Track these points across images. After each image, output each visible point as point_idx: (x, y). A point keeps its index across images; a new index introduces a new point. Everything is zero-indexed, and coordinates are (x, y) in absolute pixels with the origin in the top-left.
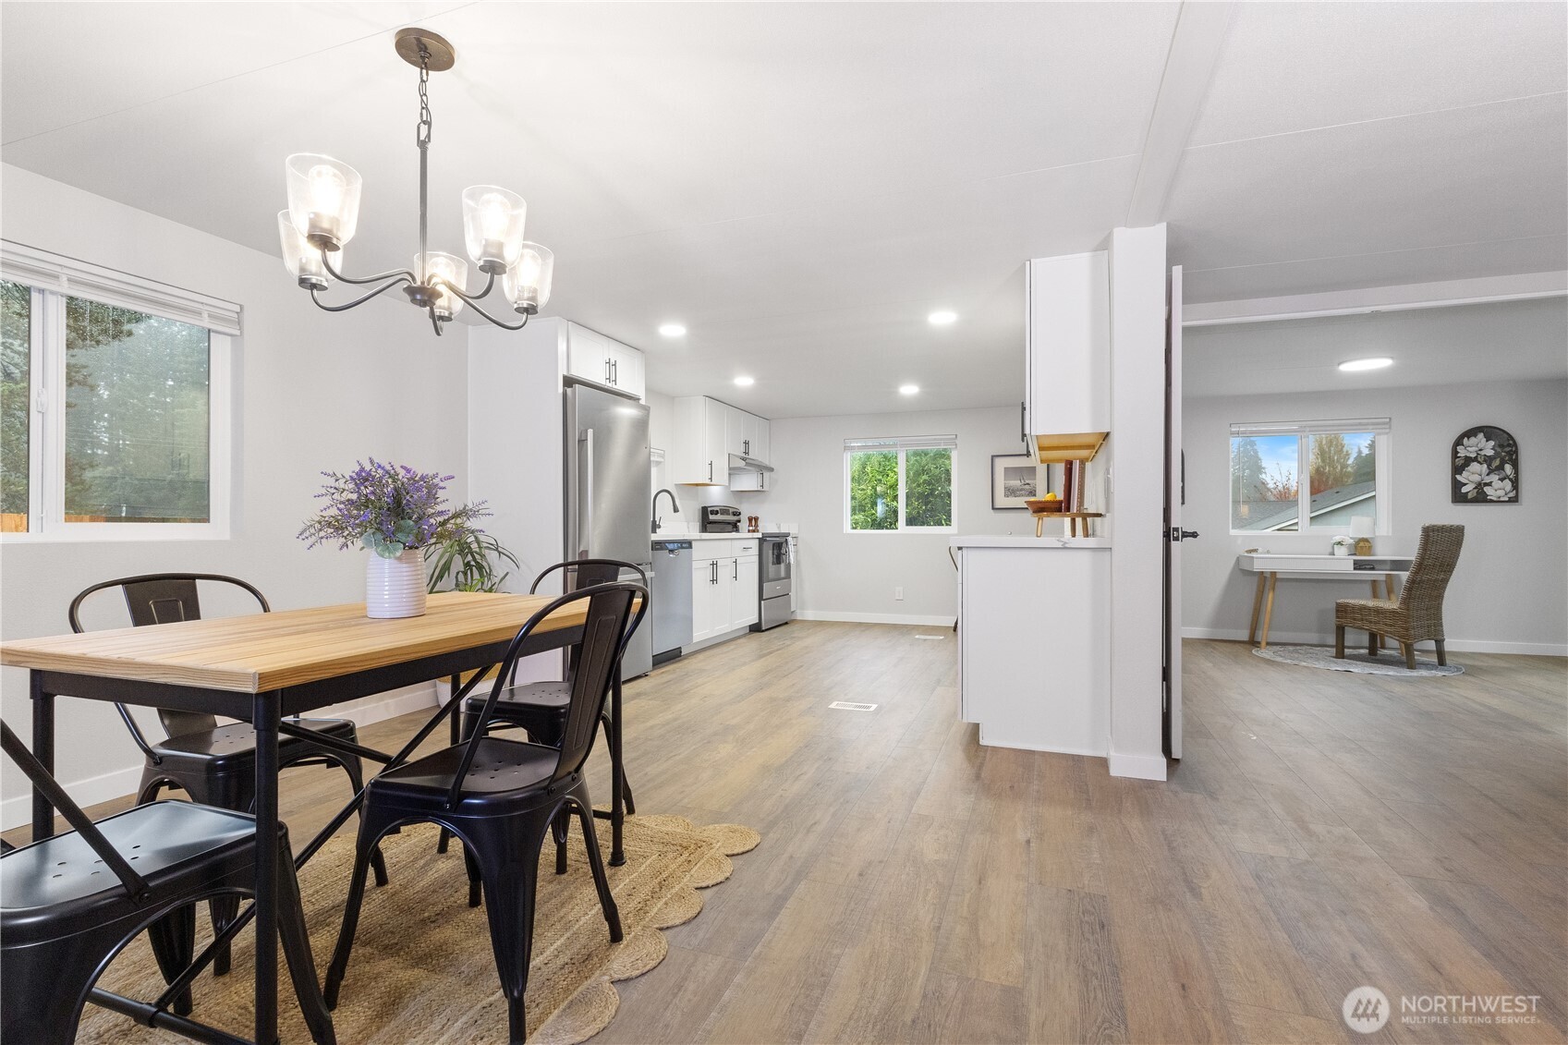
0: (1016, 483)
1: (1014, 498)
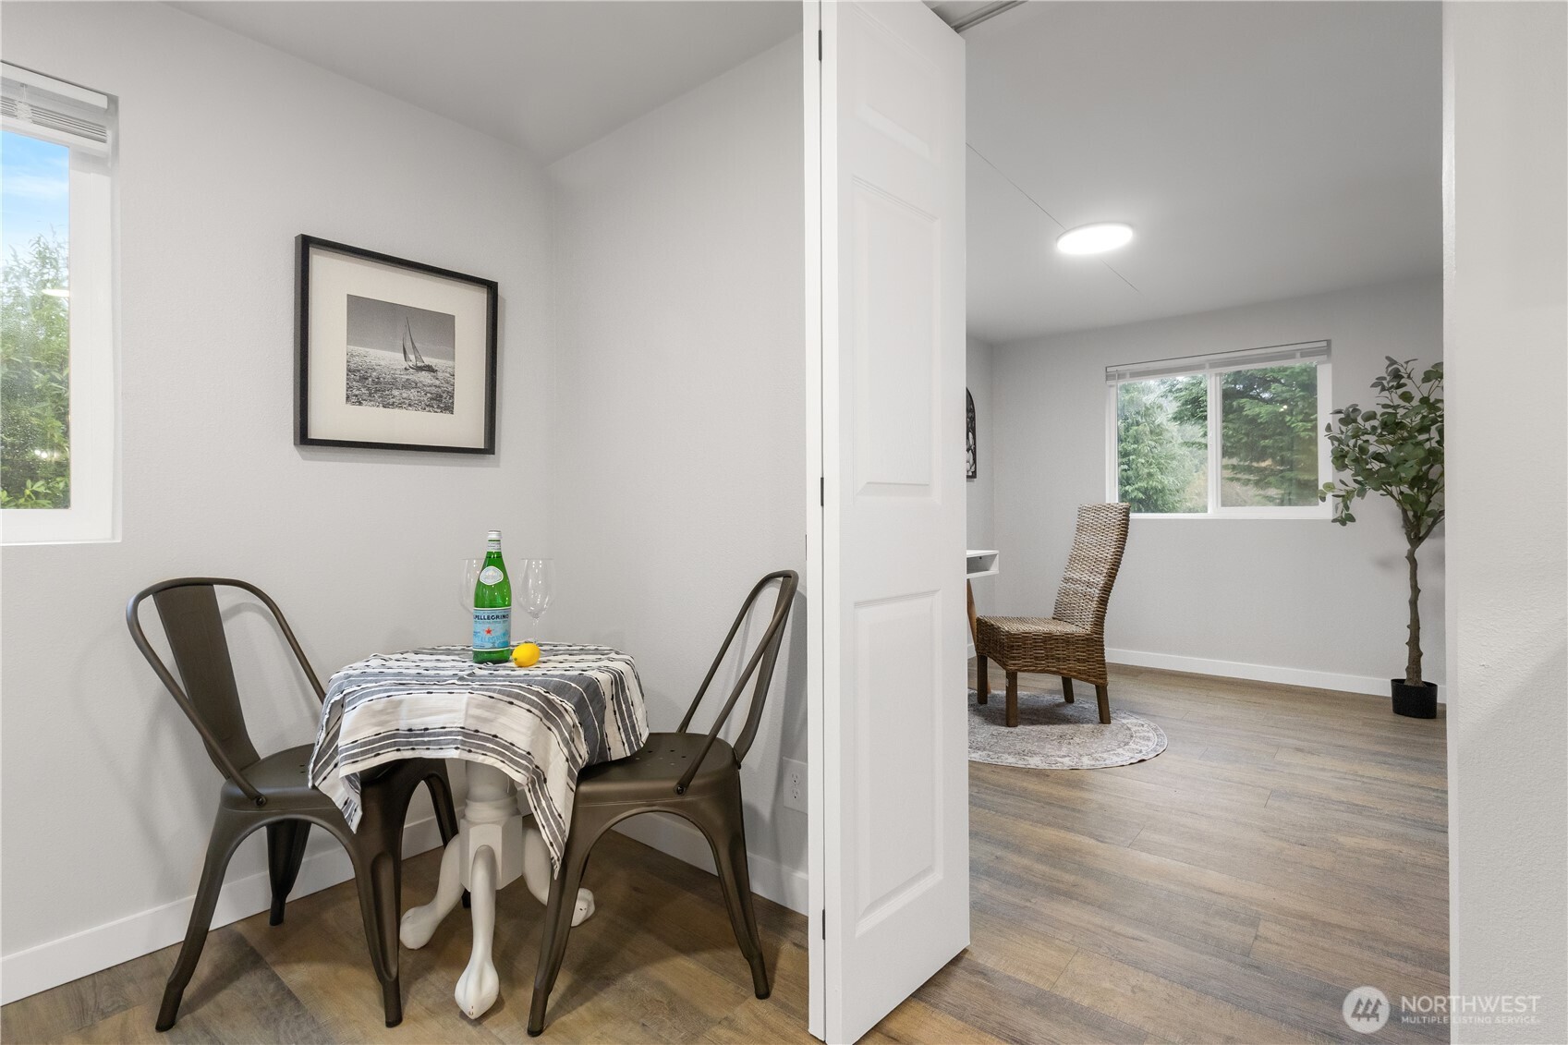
1: (381, 408)
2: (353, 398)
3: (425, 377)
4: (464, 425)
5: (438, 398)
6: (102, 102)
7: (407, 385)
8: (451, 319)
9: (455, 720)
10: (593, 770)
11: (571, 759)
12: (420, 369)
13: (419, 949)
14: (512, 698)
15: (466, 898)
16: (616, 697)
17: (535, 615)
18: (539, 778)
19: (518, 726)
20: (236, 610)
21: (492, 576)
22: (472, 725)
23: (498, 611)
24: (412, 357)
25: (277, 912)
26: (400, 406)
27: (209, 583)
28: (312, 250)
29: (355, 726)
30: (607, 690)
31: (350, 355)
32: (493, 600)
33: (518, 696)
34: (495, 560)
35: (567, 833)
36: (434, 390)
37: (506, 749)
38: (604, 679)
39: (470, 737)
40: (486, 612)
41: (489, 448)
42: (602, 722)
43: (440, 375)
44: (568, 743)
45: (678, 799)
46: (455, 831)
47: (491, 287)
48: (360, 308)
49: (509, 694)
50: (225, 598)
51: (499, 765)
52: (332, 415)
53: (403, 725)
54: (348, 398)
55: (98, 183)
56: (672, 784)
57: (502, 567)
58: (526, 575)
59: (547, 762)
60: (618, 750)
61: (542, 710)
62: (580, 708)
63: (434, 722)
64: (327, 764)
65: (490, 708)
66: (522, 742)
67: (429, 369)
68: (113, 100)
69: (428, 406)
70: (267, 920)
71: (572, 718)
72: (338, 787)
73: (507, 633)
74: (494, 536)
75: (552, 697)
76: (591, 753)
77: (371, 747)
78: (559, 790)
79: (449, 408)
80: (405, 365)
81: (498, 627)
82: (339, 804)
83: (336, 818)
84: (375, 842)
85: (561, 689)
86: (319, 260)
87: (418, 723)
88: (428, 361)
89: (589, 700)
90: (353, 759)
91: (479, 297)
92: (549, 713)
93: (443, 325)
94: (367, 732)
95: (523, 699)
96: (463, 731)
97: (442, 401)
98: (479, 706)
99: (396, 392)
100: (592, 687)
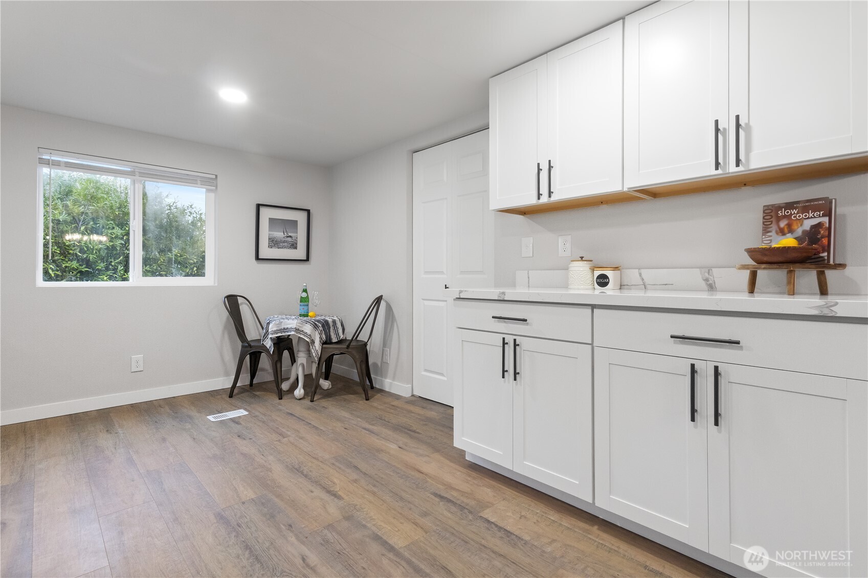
0: (279, 235)
1: (277, 249)
2: (270, 247)
3: (289, 239)
4: (300, 253)
5: (293, 245)
6: (214, 177)
7: (284, 242)
8: (297, 221)
9: (294, 326)
10: (327, 342)
11: (321, 338)
12: (288, 237)
13: (287, 391)
14: (307, 322)
15: (297, 379)
16: (333, 326)
17: (316, 306)
18: (313, 342)
19: (308, 329)
20: (242, 304)
21: (304, 295)
22: (298, 327)
23: (305, 304)
24: (286, 234)
25: (251, 384)
26: (282, 248)
27: (237, 296)
28: (260, 207)
29: (272, 328)
30: (331, 324)
31: (269, 234)
32: (305, 301)
33: (308, 322)
34: (305, 291)
35: (319, 355)
36: (292, 243)
37: (305, 334)
38: (330, 320)
39: (297, 330)
40: (302, 304)
41: (308, 259)
42: (329, 331)
43: (293, 238)
44: (320, 334)
45: (347, 350)
46: (295, 361)
47: (308, 211)
48: (272, 220)
49: (306, 321)
50: (240, 300)
51: (303, 337)
52: (265, 252)
53: (282, 327)
54: (269, 246)
55: (212, 195)
56: (346, 346)
57: (307, 293)
58: (313, 295)
59: (315, 339)
60: (334, 340)
61: (314, 325)
62: (323, 326)
63: (289, 326)
64: (266, 338)
65: (302, 324)
66: (309, 332)
67: (290, 237)
68: (216, 176)
69: (290, 248)
70: (249, 386)
71: (321, 328)
72: (268, 344)
73: (308, 310)
74: (305, 284)
75: (316, 322)
76: (326, 338)
77: (276, 332)
78: (317, 345)
79: (296, 248)
80: (284, 236)
81: (306, 308)
82: (268, 348)
83: (267, 351)
84: (276, 357)
85: (318, 321)
86: (262, 209)
87: (286, 327)
88: (290, 234)
89: (325, 324)
90: (272, 334)
91: (305, 214)
92: (315, 326)
93: (294, 223)
94: (275, 329)
95: (309, 322)
96: (296, 328)
97: (294, 246)
98: (299, 323)
99: (281, 244)
100: (327, 322)
